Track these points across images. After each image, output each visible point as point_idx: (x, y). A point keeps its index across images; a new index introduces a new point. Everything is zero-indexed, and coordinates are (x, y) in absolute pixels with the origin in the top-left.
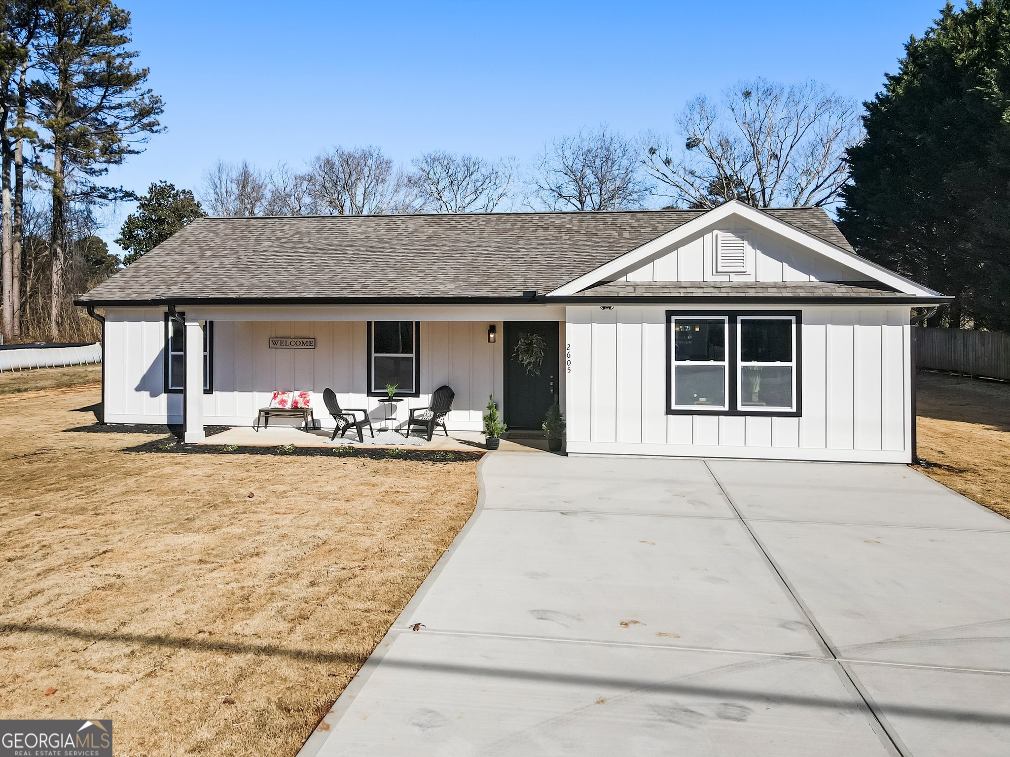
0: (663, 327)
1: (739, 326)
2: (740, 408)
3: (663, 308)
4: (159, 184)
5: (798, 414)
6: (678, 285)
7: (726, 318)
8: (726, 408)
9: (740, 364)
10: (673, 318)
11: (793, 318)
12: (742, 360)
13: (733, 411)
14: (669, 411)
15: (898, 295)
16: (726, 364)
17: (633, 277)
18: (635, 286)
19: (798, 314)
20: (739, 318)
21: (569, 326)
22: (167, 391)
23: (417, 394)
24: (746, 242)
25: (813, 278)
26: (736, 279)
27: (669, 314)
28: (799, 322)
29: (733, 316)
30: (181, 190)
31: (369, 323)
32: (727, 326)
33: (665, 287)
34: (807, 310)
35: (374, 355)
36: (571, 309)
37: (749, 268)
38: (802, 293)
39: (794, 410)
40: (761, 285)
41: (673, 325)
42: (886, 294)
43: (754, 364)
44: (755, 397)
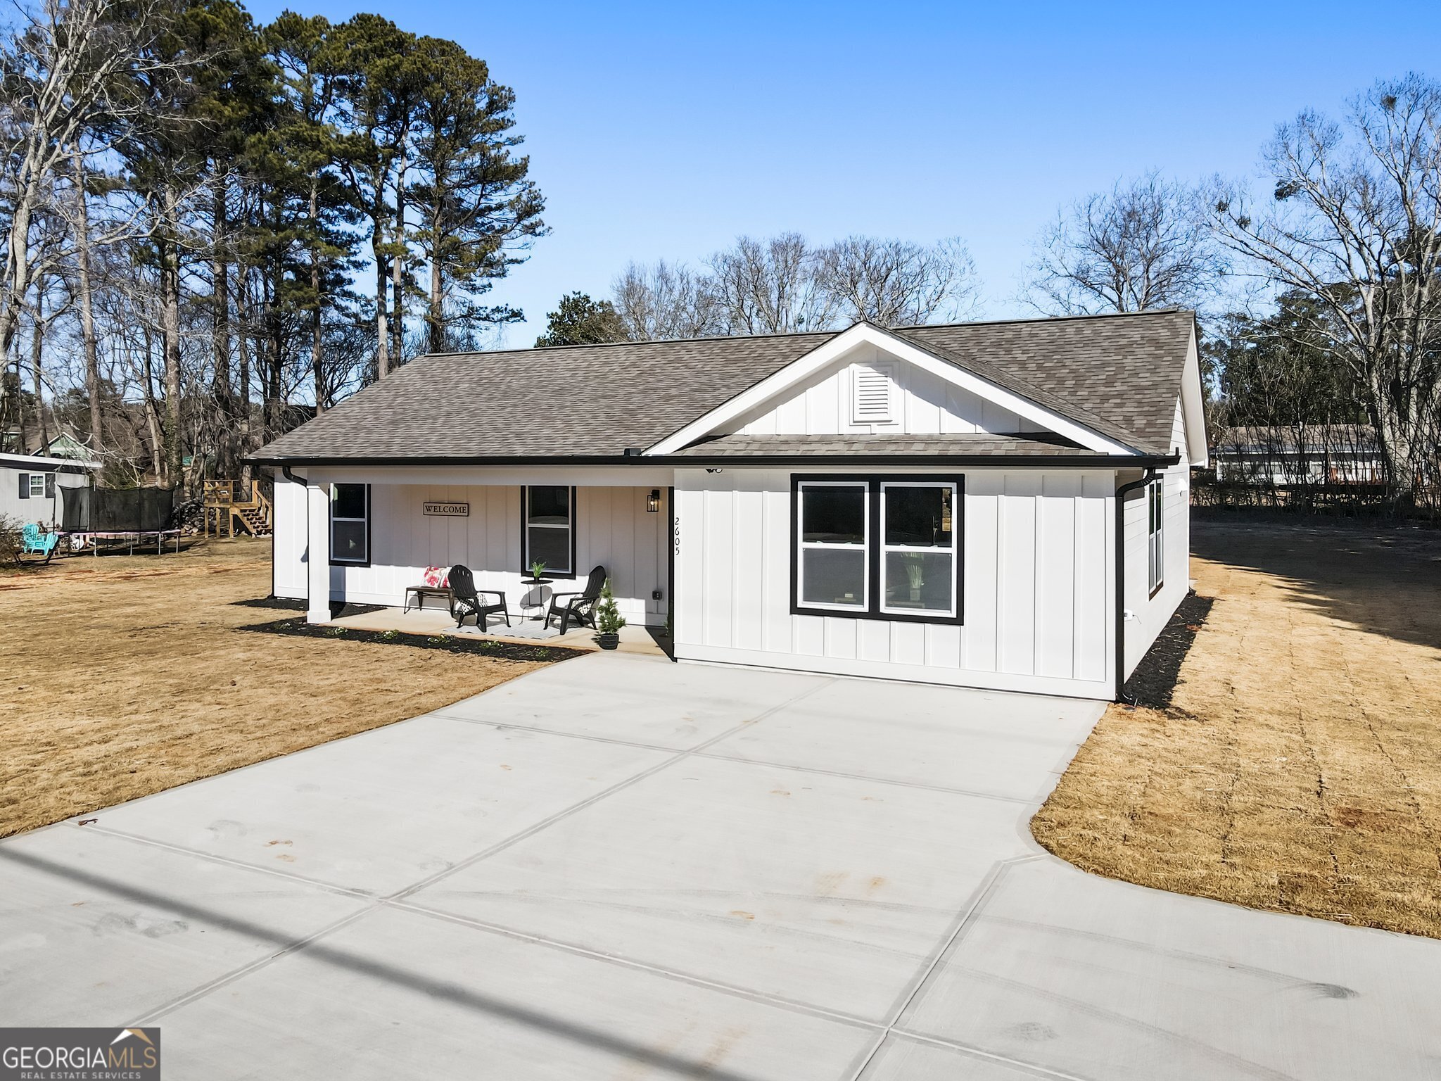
0: (787, 496)
1: (883, 496)
2: (884, 609)
3: (785, 473)
4: (572, 296)
5: (959, 621)
6: (805, 440)
7: (866, 485)
8: (866, 608)
9: (884, 548)
10: (801, 484)
11: (954, 486)
12: (888, 542)
13: (874, 614)
14: (795, 610)
15: (1083, 452)
16: (865, 547)
17: (753, 429)
18: (751, 441)
19: (959, 480)
20: (883, 485)
21: (679, 494)
23: (572, 576)
24: (890, 379)
25: (980, 429)
26: (880, 431)
27: (795, 479)
28: (961, 492)
29: (875, 481)
30: (598, 303)
31: (523, 488)
32: (867, 495)
33: (786, 442)
34: (972, 475)
35: (528, 525)
36: (680, 472)
37: (894, 414)
38: (954, 451)
39: (953, 614)
40: (909, 439)
41: (800, 495)
42: (1066, 451)
43: (903, 548)
44: (915, 595)
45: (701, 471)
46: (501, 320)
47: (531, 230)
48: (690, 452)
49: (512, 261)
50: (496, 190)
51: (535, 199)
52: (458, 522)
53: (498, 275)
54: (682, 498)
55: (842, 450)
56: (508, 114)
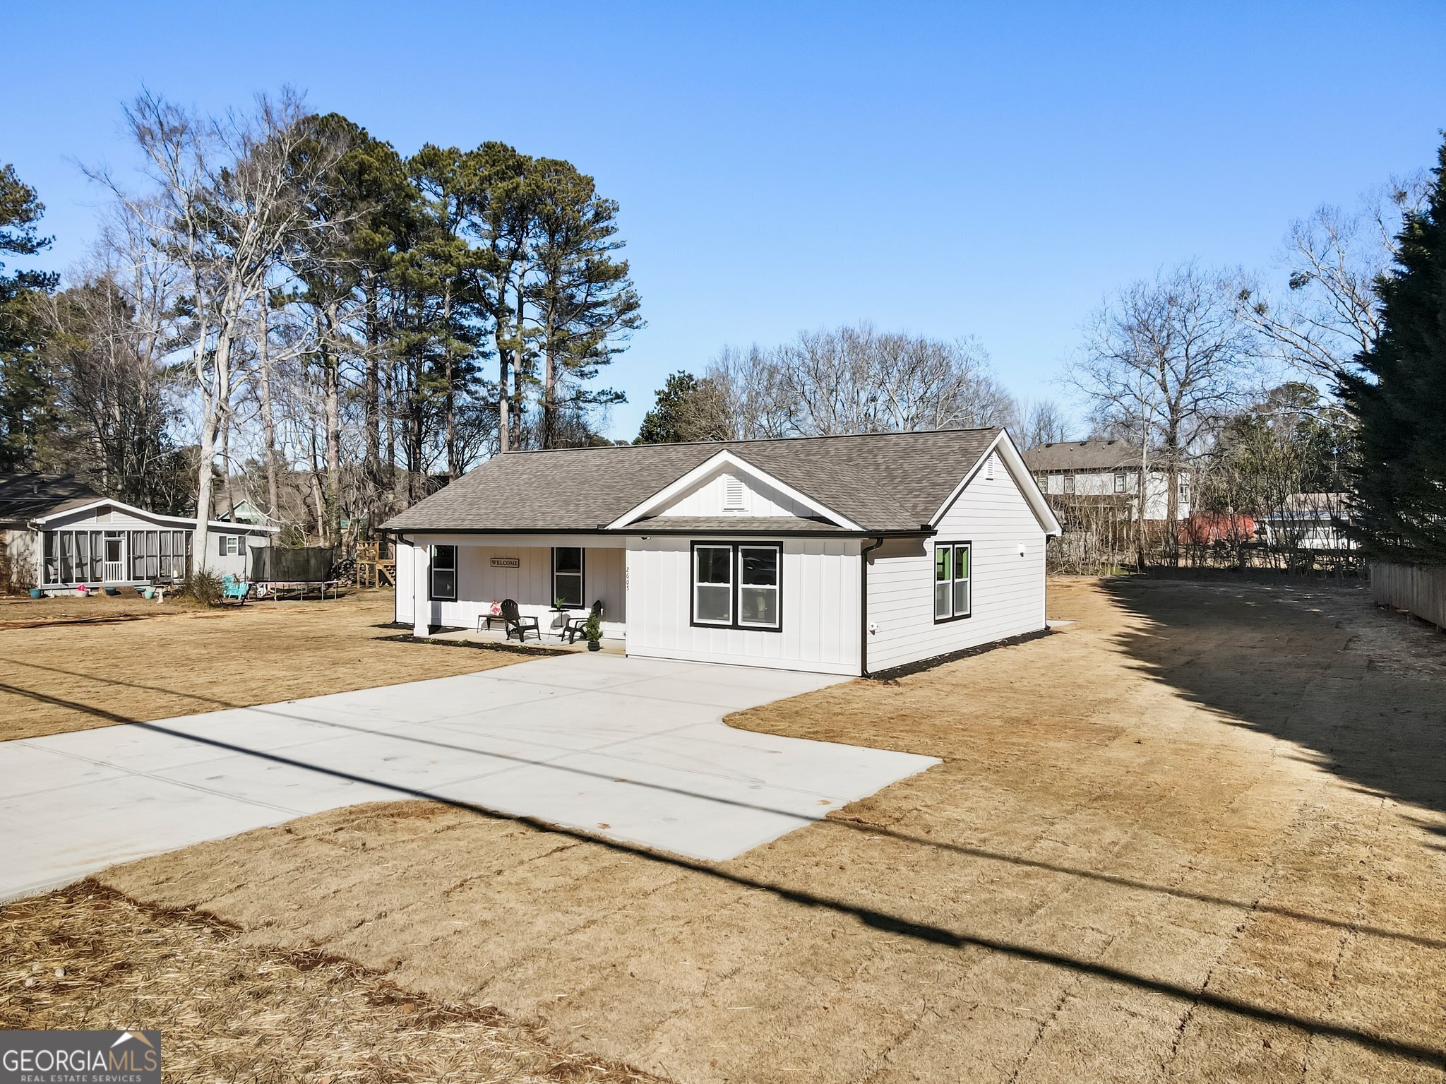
0: (688, 555)
1: (740, 554)
2: (740, 623)
3: (687, 540)
4: (677, 375)
5: (779, 630)
6: (696, 521)
7: (731, 547)
8: (731, 623)
10: (696, 547)
11: (777, 548)
12: (742, 584)
13: (735, 626)
14: (693, 624)
15: (839, 529)
16: (730, 585)
17: (670, 513)
18: (669, 520)
19: (780, 544)
20: (740, 547)
21: (628, 553)
23: (583, 608)
24: (743, 484)
25: (790, 514)
26: (738, 515)
27: (693, 543)
28: (781, 552)
29: (735, 545)
30: (701, 381)
31: (553, 549)
32: (731, 554)
33: (686, 521)
34: (785, 542)
35: (556, 574)
36: (627, 540)
37: (746, 505)
38: (774, 527)
39: (777, 626)
40: (753, 520)
41: (695, 553)
42: (831, 528)
43: (751, 586)
44: (761, 615)
45: (638, 538)
46: (606, 402)
47: (630, 323)
48: (632, 527)
49: (613, 351)
50: (601, 288)
51: (631, 298)
52: (512, 571)
53: (604, 363)
54: (630, 556)
55: (715, 526)
56: (610, 223)
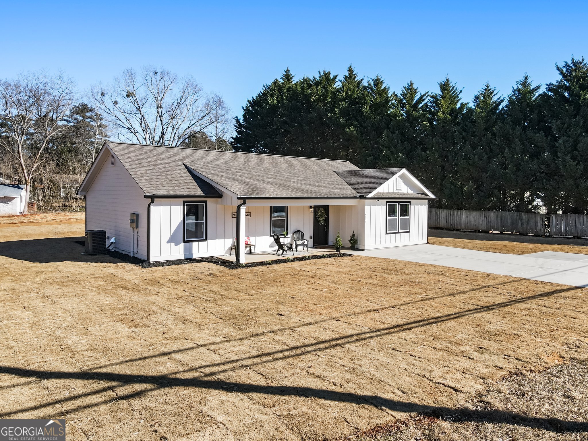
0: (386, 206)
1: (400, 206)
2: (400, 231)
3: (385, 201)
5: (409, 232)
6: (389, 193)
7: (397, 203)
8: (397, 231)
9: (400, 217)
10: (388, 204)
11: (409, 203)
13: (399, 232)
14: (387, 234)
15: (428, 197)
16: (397, 217)
18: (382, 194)
19: (410, 202)
20: (400, 204)
21: (366, 206)
22: (184, 241)
23: (287, 235)
24: (402, 181)
25: (412, 192)
26: (399, 192)
27: (387, 202)
28: (411, 205)
29: (399, 202)
31: (271, 207)
32: (398, 206)
34: (412, 201)
35: (272, 219)
36: (367, 201)
37: (402, 188)
38: (409, 196)
39: (409, 230)
40: (403, 194)
41: (388, 206)
43: (402, 217)
54: (367, 208)
